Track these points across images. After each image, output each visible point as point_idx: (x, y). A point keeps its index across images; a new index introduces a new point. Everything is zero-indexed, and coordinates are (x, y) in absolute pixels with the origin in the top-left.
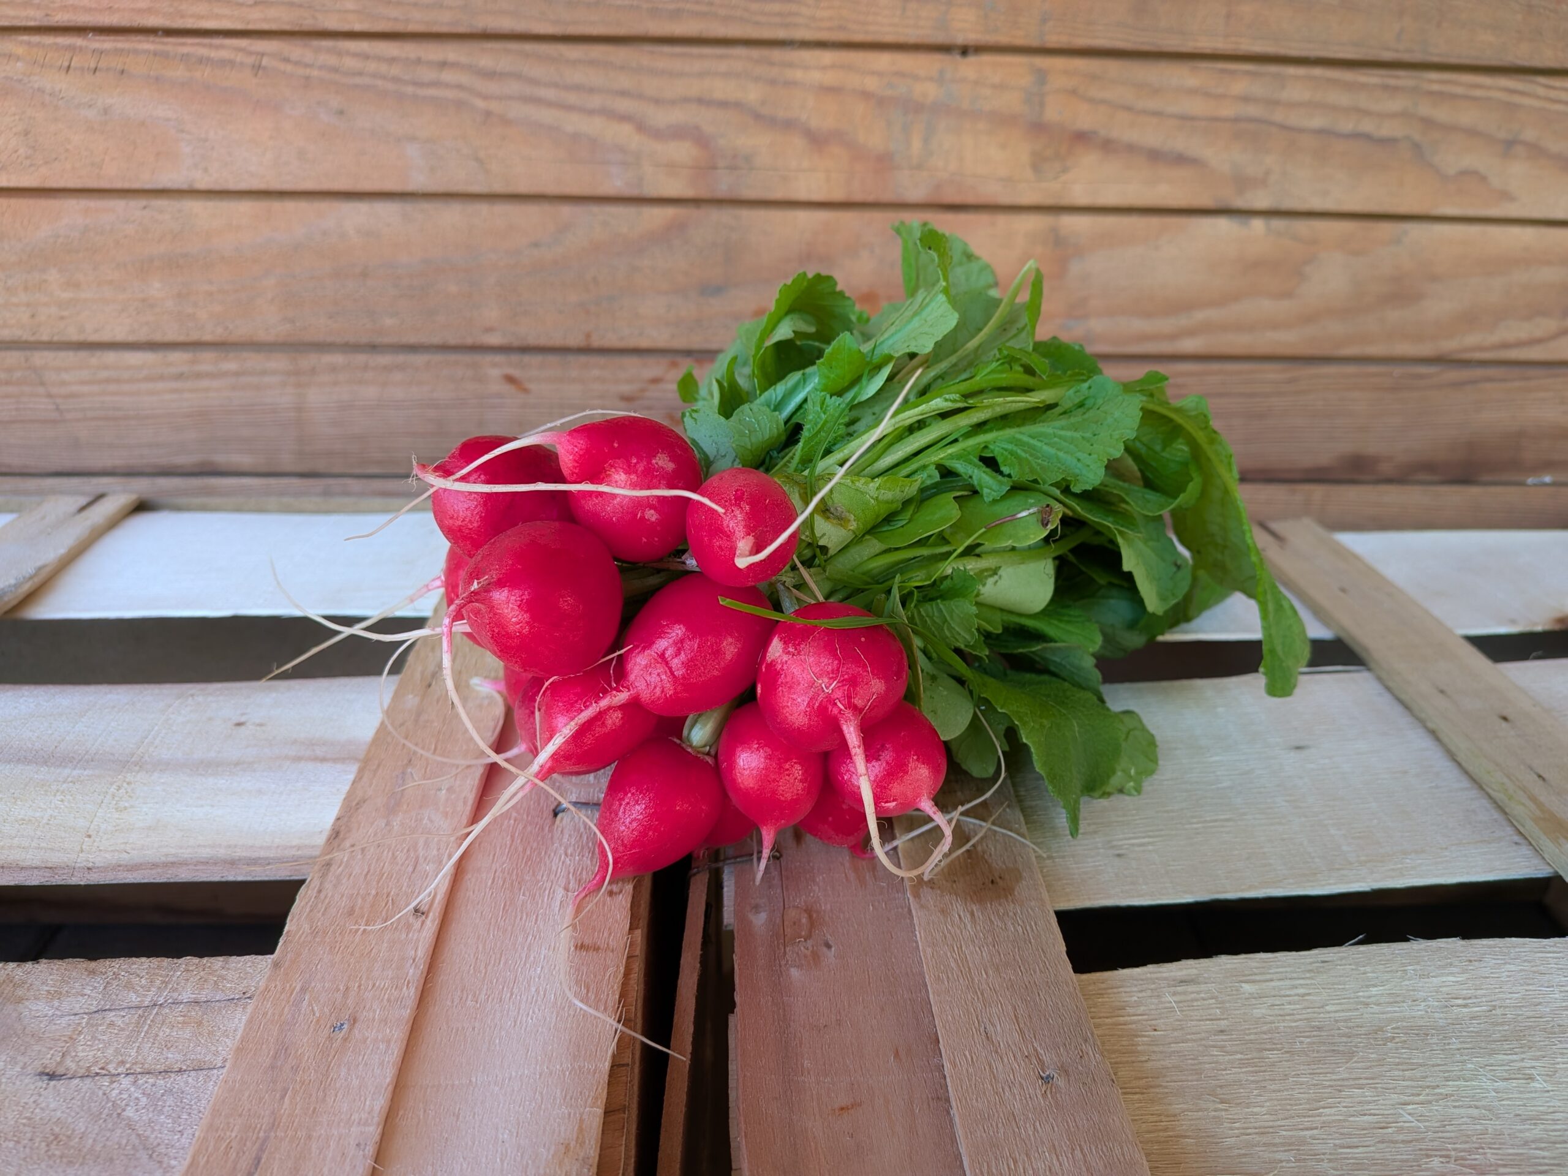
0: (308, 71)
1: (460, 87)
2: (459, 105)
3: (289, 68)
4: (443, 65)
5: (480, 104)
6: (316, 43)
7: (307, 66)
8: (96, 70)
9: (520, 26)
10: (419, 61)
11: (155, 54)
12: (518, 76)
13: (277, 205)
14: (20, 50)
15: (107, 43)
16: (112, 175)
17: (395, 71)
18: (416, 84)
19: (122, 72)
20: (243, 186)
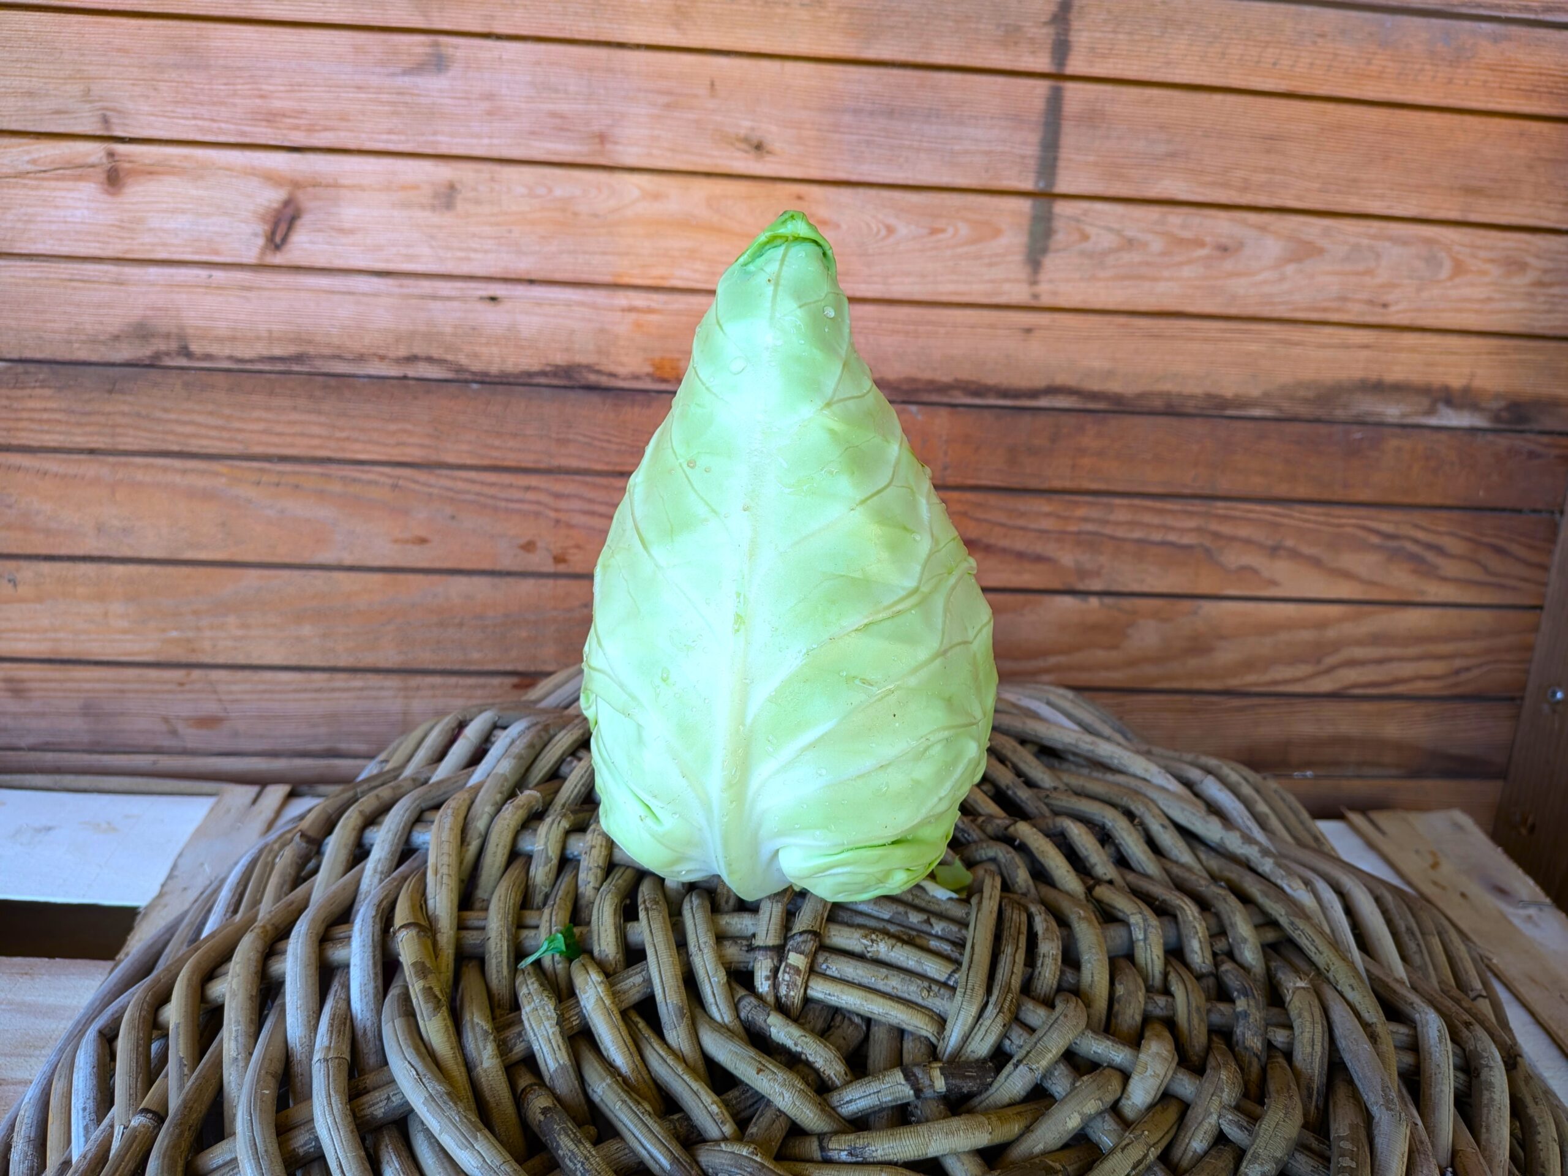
0: (431, 490)
1: (538, 503)
2: (537, 515)
3: (417, 487)
4: (528, 488)
5: (552, 514)
6: (438, 472)
7: (430, 486)
8: (278, 485)
9: (584, 465)
10: (511, 486)
11: (322, 475)
12: (581, 498)
13: (401, 577)
14: (224, 470)
15: (288, 467)
16: (283, 554)
17: (492, 491)
18: (507, 500)
19: (297, 486)
20: (377, 563)
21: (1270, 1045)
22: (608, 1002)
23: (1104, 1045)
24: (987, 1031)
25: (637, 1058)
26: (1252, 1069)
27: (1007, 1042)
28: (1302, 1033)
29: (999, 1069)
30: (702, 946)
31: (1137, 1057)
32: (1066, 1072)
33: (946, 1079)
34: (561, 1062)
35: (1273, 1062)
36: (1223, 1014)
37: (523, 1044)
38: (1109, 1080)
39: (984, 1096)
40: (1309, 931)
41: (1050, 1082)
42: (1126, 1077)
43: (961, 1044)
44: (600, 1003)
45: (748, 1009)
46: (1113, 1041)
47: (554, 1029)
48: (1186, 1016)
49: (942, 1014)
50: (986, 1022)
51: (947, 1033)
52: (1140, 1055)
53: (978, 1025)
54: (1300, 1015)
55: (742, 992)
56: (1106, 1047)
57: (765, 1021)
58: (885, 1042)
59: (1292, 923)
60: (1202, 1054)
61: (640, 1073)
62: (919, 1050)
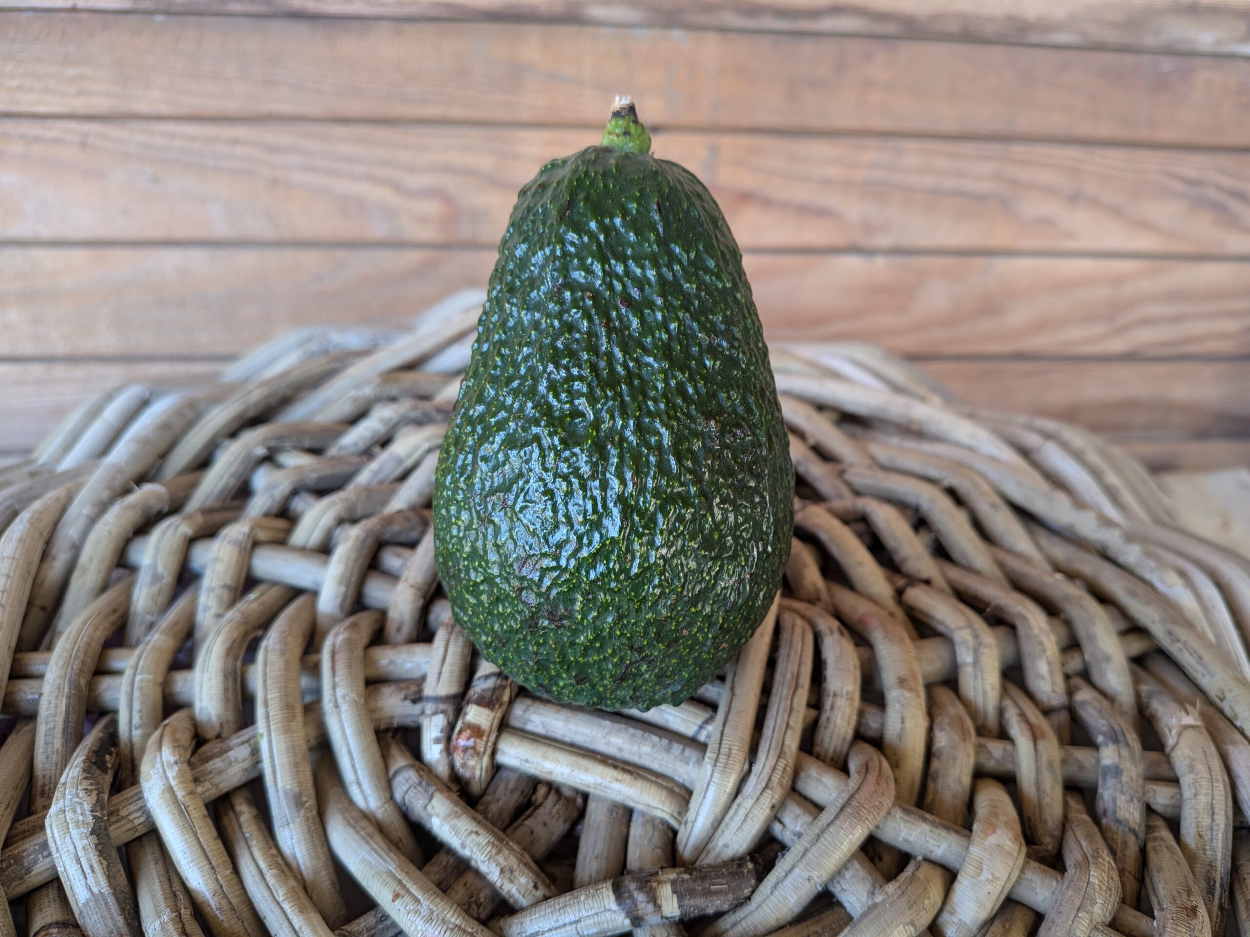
0: (126, 148)
1: (251, 159)
2: (251, 173)
3: (110, 145)
4: (238, 142)
5: (267, 172)
6: (132, 124)
7: (125, 142)
10: (216, 139)
12: (299, 150)
13: (109, 252)
17: (198, 147)
18: (214, 157)
21: (1149, 810)
22: (180, 794)
23: (919, 830)
24: (746, 816)
25: (225, 872)
26: (1127, 853)
27: (777, 828)
28: (1196, 795)
29: (761, 875)
30: (340, 701)
31: (967, 848)
32: (862, 873)
33: (681, 897)
34: (96, 890)
35: (1155, 839)
36: (1082, 767)
37: (48, 860)
38: (925, 889)
39: (741, 913)
40: (1194, 643)
41: (839, 888)
42: (950, 876)
43: (711, 832)
44: (167, 795)
45: (405, 788)
46: (932, 823)
47: (86, 842)
48: (1033, 775)
49: (687, 784)
50: (746, 801)
51: (691, 815)
52: (972, 848)
53: (735, 806)
54: (1192, 769)
55: (399, 760)
56: (921, 833)
57: (425, 807)
58: (603, 827)
59: (1170, 633)
60: (1057, 833)
61: (225, 896)
62: (650, 841)
